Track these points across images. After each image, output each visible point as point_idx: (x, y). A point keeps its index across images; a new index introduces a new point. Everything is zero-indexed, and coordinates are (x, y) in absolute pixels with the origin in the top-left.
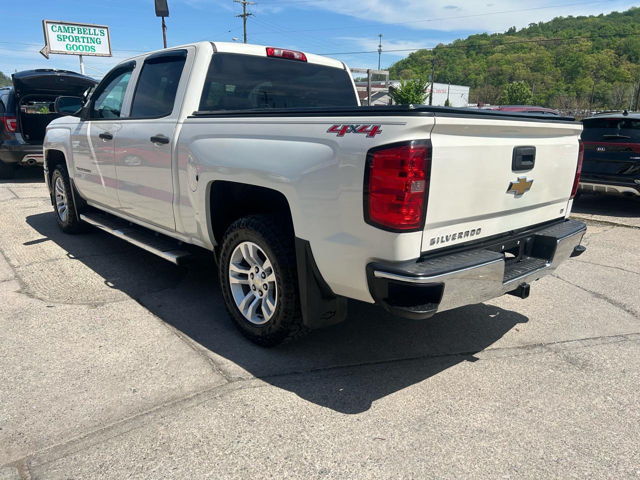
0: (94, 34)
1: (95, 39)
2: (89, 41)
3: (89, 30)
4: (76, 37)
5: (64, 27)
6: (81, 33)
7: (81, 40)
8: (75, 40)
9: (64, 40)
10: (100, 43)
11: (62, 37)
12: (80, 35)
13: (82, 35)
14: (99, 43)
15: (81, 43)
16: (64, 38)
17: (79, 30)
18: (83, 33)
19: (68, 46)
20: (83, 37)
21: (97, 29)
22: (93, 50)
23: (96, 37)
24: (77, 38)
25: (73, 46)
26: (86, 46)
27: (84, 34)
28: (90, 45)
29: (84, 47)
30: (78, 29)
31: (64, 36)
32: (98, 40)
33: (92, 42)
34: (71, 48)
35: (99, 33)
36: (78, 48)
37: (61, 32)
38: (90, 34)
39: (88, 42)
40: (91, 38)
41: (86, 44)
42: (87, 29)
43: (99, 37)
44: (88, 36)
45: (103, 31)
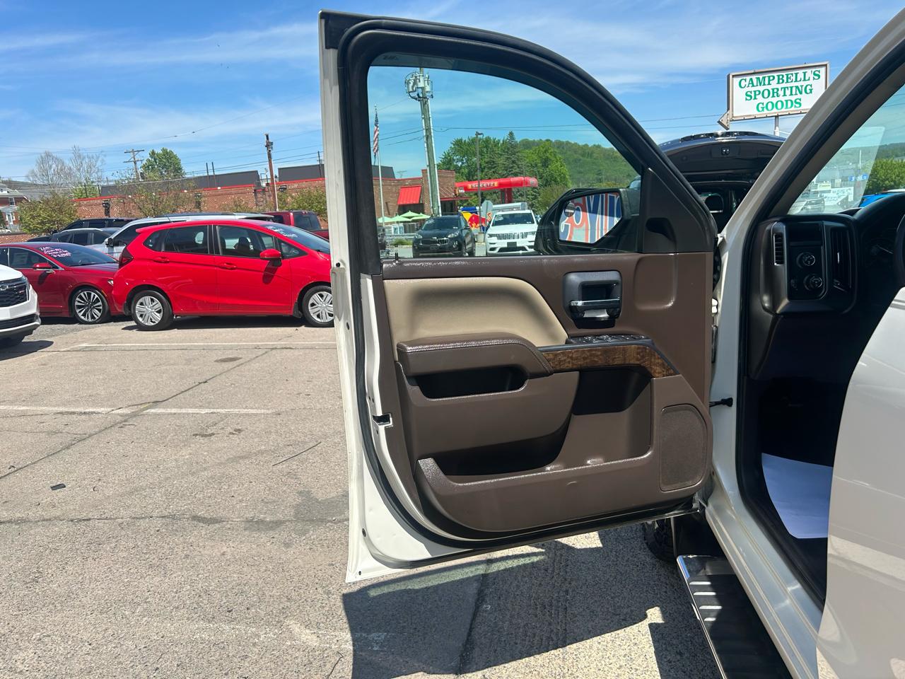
0: (803, 79)
1: (804, 88)
2: (794, 92)
4: (773, 89)
5: (758, 79)
6: (783, 82)
7: (781, 93)
9: (755, 98)
10: (811, 92)
11: (753, 95)
13: (784, 85)
14: (808, 91)
15: (781, 98)
16: (755, 95)
17: (781, 77)
18: (785, 81)
19: (761, 105)
21: (809, 71)
22: (798, 105)
24: (775, 91)
25: (767, 104)
26: (787, 101)
27: (787, 82)
28: (793, 98)
29: (785, 102)
31: (755, 92)
32: (809, 87)
33: (798, 92)
34: (763, 108)
36: (775, 105)
38: (796, 81)
39: (791, 94)
40: (797, 87)
41: (788, 97)
42: (792, 74)
43: (811, 82)
44: (794, 84)
45: (819, 72)
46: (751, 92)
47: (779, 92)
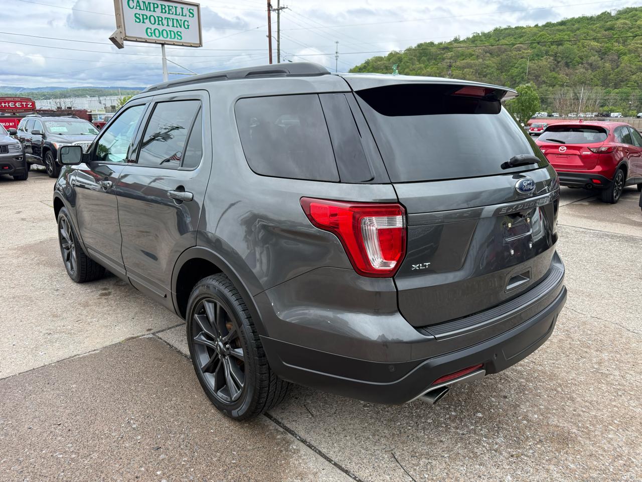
0: (181, 14)
1: (182, 22)
2: (175, 25)
3: (176, 7)
4: (158, 17)
5: (144, 3)
6: (165, 12)
7: (165, 22)
8: (157, 23)
9: (143, 22)
10: (188, 28)
11: (141, 18)
13: (167, 15)
14: (186, 27)
15: (165, 27)
16: (143, 19)
17: (163, 7)
18: (167, 12)
19: (149, 30)
20: (168, 18)
21: (185, 7)
22: (180, 38)
23: (183, 19)
24: (160, 19)
25: (155, 30)
26: (170, 31)
27: (169, 13)
28: (175, 29)
29: (169, 32)
30: (162, 5)
31: (143, 15)
32: (186, 23)
33: (178, 26)
34: (151, 33)
35: (188, 13)
37: (140, 9)
38: (176, 14)
39: (173, 26)
40: (177, 20)
41: (171, 28)
42: (172, 7)
43: (187, 18)
44: (173, 16)
45: (193, 10)
46: (139, 15)
47: (163, 21)
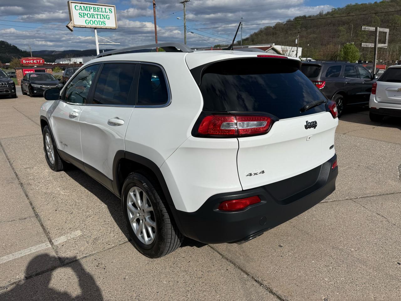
2: (102, 18)
3: (102, 8)
4: (92, 14)
5: (84, 7)
8: (91, 17)
10: (109, 19)
12: (95, 13)
15: (96, 19)
18: (97, 11)
20: (97, 14)
21: (107, 8)
22: (104, 24)
23: (106, 14)
25: (90, 21)
30: (94, 8)
31: (83, 13)
32: (108, 16)
34: (88, 23)
35: (109, 11)
36: (94, 22)
37: (82, 10)
40: (103, 15)
41: (99, 20)
44: (100, 13)
45: (111, 9)
47: (95, 16)
